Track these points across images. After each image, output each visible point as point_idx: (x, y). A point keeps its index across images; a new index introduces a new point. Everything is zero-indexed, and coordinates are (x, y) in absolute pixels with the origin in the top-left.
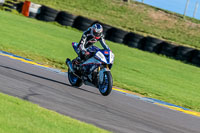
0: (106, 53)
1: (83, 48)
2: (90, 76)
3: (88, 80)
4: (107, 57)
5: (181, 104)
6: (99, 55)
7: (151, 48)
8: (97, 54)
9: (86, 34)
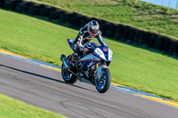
1: (81, 45)
2: (87, 73)
3: (85, 76)
4: (106, 53)
6: (98, 51)
8: (96, 51)
9: (83, 31)
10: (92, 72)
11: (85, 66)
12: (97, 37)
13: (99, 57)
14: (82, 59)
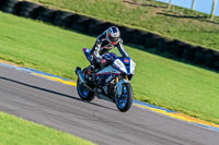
0: (126, 61)
1: (98, 55)
2: (105, 88)
3: (103, 93)
4: (127, 65)
5: (60, 74)
6: (118, 63)
7: (27, 14)
8: (115, 62)
9: (100, 39)
10: (111, 87)
11: (104, 80)
12: (118, 45)
13: (119, 69)
14: (100, 72)
